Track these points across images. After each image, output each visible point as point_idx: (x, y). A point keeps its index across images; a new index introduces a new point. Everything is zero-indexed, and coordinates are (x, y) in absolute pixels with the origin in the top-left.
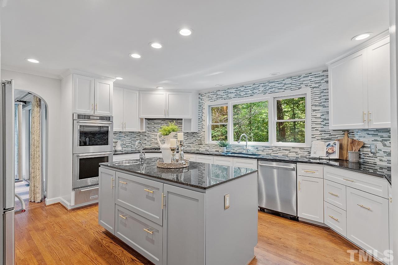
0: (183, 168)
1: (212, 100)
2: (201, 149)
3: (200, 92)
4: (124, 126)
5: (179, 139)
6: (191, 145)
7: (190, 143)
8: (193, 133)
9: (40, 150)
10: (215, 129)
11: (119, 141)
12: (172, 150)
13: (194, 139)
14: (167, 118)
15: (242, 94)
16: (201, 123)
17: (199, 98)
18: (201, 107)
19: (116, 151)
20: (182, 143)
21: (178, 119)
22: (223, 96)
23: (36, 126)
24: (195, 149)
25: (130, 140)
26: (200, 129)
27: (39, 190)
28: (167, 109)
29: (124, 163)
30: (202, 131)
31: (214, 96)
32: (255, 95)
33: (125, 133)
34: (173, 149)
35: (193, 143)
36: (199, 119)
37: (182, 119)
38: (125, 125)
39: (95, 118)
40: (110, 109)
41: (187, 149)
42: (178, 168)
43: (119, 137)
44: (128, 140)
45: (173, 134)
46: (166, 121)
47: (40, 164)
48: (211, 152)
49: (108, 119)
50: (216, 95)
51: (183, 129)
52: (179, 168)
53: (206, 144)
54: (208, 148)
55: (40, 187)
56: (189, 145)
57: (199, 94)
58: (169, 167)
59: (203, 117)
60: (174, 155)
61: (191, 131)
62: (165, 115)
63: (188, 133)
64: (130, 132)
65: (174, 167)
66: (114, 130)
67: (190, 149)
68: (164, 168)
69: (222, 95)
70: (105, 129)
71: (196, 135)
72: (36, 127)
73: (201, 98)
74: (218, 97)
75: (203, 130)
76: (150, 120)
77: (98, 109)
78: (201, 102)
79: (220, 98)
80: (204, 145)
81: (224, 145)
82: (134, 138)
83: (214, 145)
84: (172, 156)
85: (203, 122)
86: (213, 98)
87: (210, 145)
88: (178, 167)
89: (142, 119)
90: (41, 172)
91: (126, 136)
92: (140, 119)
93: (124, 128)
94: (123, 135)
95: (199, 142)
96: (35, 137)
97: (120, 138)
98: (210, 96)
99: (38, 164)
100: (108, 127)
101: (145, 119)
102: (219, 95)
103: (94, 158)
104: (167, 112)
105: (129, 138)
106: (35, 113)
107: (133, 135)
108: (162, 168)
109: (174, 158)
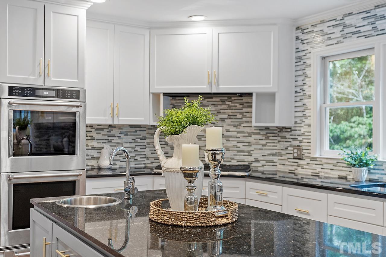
0: (216, 226)
1: (330, 42)
2: (300, 171)
3: (299, 24)
4: (115, 112)
5: (210, 146)
6: (275, 159)
7: (274, 155)
8: (282, 129)
10: (353, 120)
11: (105, 146)
12: (187, 175)
13: (283, 145)
14: (214, 91)
16: (300, 104)
17: (297, 38)
18: (302, 61)
19: (100, 169)
20: (218, 157)
21: (242, 95)
22: (362, 29)
24: (286, 169)
25: (133, 145)
26: (298, 120)
28: (215, 70)
29: (85, 200)
30: (302, 125)
31: (337, 30)
33: (120, 127)
34: (188, 172)
35: (280, 155)
36: (296, 92)
37: (250, 95)
38: (118, 109)
39: (46, 93)
40: (79, 73)
41: (266, 168)
42: (199, 227)
43: (106, 137)
44: (128, 145)
45: (193, 130)
46: (214, 99)
48: (327, 178)
49: (74, 94)
50: (341, 28)
51: (254, 119)
52: (203, 227)
53: (315, 159)
54: (318, 169)
56: (271, 158)
57: (298, 28)
58: (174, 223)
59: (305, 87)
60: (191, 189)
61: (274, 122)
62: (210, 84)
63: (266, 128)
64: (131, 126)
65: (188, 224)
66: (88, 122)
67: (274, 168)
68: (163, 224)
69: (358, 25)
70: (68, 119)
71: (287, 135)
73: (302, 37)
74: (347, 30)
75: (307, 122)
76: (178, 98)
77: (51, 74)
78: (302, 47)
79: (354, 33)
80: (308, 161)
81: (362, 163)
82: (141, 139)
83: (335, 162)
84: (186, 192)
85: (305, 101)
86: (332, 36)
87: (324, 161)
88: (200, 225)
89: (156, 96)
91: (122, 136)
92: (151, 95)
93: (116, 117)
94: (115, 132)
95: (296, 151)
97: (110, 138)
98: (326, 30)
100: (74, 114)
101: (164, 94)
102: (351, 26)
103: (43, 183)
104: (215, 78)
105: (129, 138)
107: (138, 133)
108: (159, 223)
109: (193, 197)
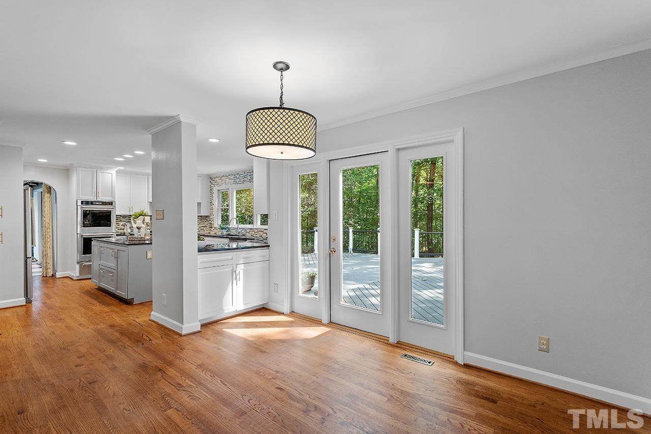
2: (211, 232)
3: (211, 176)
4: (131, 210)
6: (205, 228)
7: (204, 227)
8: (206, 216)
9: (51, 231)
12: (138, 228)
13: (207, 223)
15: (238, 180)
17: (210, 182)
18: (212, 191)
23: (47, 209)
24: (208, 232)
26: (210, 213)
27: (50, 266)
30: (212, 215)
32: (245, 183)
36: (209, 203)
39: (98, 203)
40: (113, 195)
47: (51, 243)
49: (111, 203)
50: (221, 180)
53: (215, 228)
54: (216, 231)
55: (51, 263)
57: (211, 178)
59: (212, 201)
63: (201, 216)
66: (117, 214)
70: (107, 213)
71: (208, 219)
72: (46, 211)
73: (212, 182)
77: (100, 196)
78: (212, 185)
80: (213, 228)
85: (212, 206)
86: (219, 183)
90: (51, 250)
93: (131, 212)
95: (210, 225)
96: (47, 220)
98: (218, 180)
99: (49, 244)
100: (110, 211)
102: (223, 180)
106: (46, 198)
